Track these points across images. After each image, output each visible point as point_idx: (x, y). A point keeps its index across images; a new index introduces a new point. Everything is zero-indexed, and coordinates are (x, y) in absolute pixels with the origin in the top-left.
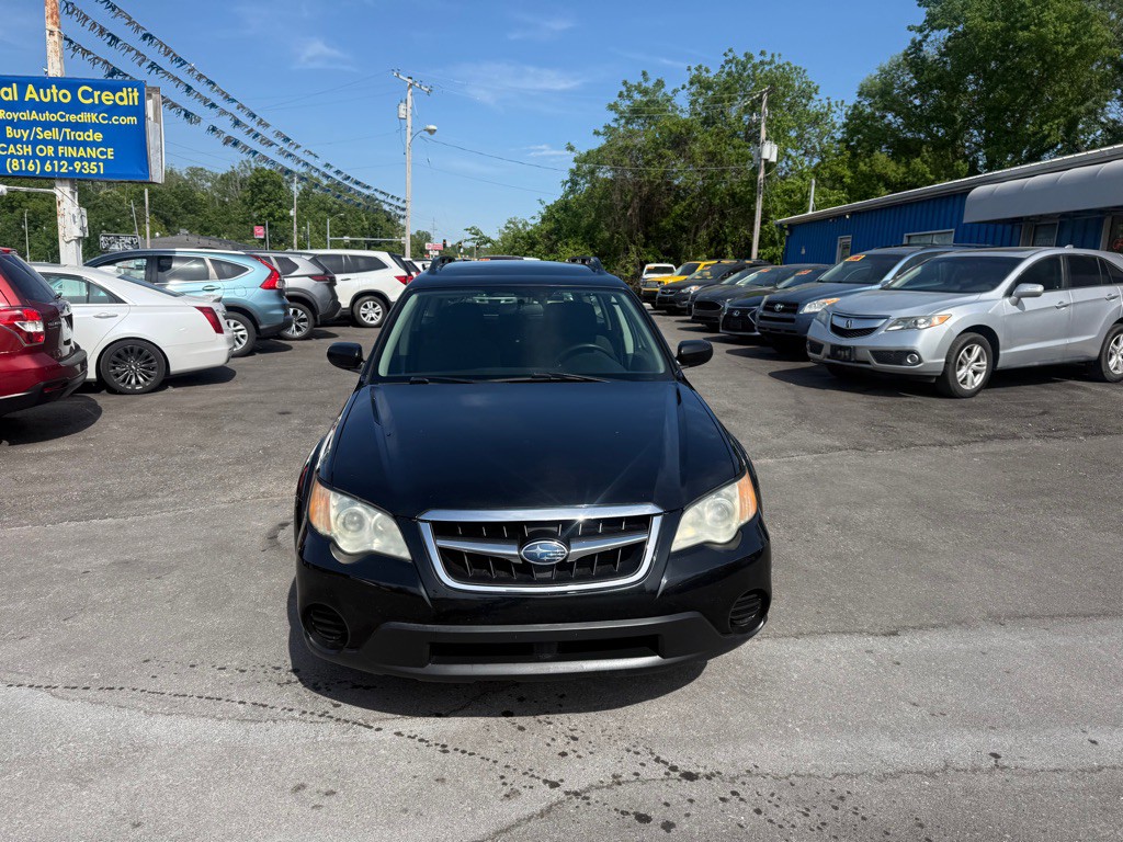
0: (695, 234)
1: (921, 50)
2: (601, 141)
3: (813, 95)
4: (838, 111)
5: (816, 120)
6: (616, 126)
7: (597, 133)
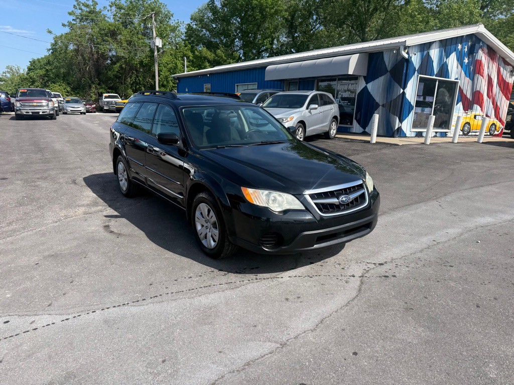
0: (125, 80)
1: (214, 3)
2: (67, 30)
3: (171, 17)
4: (182, 26)
5: (174, 30)
6: (75, 22)
7: (64, 25)
